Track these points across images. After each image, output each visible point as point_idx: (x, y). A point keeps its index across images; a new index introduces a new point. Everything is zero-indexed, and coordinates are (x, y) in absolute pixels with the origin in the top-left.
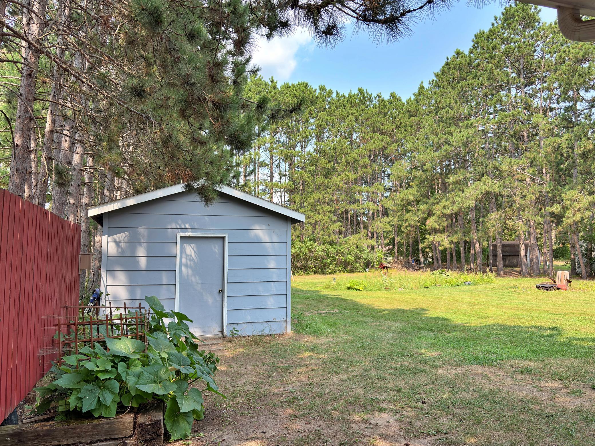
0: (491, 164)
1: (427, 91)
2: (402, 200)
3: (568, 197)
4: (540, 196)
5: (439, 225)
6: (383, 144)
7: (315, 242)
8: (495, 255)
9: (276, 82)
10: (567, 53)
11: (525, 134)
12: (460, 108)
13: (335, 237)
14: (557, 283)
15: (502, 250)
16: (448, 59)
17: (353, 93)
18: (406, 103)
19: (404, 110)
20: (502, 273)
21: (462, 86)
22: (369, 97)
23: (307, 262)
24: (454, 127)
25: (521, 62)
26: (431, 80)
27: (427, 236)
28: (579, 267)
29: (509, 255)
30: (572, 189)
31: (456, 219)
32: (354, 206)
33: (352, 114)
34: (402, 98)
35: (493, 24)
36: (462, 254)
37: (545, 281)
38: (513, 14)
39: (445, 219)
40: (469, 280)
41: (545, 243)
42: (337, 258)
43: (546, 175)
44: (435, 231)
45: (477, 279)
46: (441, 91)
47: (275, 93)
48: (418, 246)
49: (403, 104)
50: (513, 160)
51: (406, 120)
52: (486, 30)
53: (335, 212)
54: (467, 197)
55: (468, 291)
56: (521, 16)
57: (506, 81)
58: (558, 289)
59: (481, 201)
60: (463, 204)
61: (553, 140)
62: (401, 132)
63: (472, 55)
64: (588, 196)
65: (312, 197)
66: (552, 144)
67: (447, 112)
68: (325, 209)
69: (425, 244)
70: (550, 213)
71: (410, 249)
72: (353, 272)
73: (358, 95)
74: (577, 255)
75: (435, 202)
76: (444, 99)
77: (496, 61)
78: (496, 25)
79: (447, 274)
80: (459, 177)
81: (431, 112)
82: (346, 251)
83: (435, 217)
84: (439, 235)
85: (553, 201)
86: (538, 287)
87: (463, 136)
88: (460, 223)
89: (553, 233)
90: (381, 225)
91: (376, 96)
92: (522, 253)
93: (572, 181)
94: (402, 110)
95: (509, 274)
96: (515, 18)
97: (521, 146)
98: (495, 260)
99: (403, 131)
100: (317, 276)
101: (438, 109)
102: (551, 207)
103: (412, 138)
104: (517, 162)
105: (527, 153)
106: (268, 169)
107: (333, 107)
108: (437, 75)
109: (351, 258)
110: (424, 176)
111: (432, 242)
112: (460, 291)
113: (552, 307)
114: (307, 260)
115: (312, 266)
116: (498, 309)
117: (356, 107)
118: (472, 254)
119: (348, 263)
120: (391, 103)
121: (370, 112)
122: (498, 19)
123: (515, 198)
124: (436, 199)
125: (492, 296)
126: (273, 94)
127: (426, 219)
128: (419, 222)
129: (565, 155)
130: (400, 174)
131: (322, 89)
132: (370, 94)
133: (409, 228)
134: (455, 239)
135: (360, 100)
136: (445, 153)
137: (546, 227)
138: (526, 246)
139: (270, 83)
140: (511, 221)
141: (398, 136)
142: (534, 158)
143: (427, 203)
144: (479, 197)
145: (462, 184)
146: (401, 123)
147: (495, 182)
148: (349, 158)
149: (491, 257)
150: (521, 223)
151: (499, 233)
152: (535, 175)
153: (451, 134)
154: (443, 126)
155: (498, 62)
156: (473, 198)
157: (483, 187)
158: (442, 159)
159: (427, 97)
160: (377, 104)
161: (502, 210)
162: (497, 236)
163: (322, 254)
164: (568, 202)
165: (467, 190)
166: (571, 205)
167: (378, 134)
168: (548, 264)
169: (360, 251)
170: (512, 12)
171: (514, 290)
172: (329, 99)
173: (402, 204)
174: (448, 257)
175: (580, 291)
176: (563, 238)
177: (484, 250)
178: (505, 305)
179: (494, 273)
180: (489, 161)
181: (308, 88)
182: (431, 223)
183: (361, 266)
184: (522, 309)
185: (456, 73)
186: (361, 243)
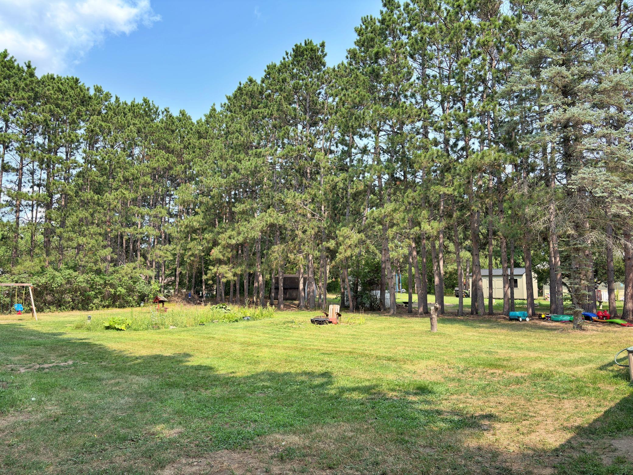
0: (277, 196)
1: (219, 114)
2: (187, 227)
3: (341, 233)
4: (318, 232)
5: (223, 256)
6: (168, 163)
7: (75, 271)
8: (277, 288)
9: (35, 69)
10: (347, 96)
11: (308, 171)
12: (249, 136)
13: (102, 266)
14: (329, 317)
15: (284, 284)
16: (240, 84)
17: (136, 103)
18: (196, 123)
19: (194, 130)
20: (282, 306)
21: (253, 113)
22: (155, 109)
23: (62, 295)
24: (244, 154)
25: (308, 101)
26: (223, 104)
27: (211, 267)
28: (347, 300)
29: (290, 289)
30: (345, 226)
31: (242, 251)
32: (129, 231)
33: (134, 124)
34: (192, 118)
35: (284, 59)
36: (245, 287)
37: (318, 314)
38: (303, 52)
39: (230, 250)
40: (248, 315)
41: (321, 277)
42: (104, 291)
43: (325, 213)
44: (220, 262)
45: (257, 313)
46: (232, 115)
47: (32, 82)
48: (202, 277)
49: (192, 124)
50: (297, 194)
51: (194, 141)
52: (278, 64)
53: (105, 236)
54: (252, 228)
55: (246, 327)
56: (309, 55)
57: (293, 116)
58: (330, 322)
59: (266, 233)
60: (248, 234)
61: (331, 179)
62: (189, 154)
63: (264, 85)
64: (358, 234)
65: (75, 214)
66: (330, 182)
67: (237, 138)
68: (92, 231)
69: (209, 275)
70: (326, 248)
71: (193, 281)
72: (124, 307)
73: (143, 105)
74: (346, 289)
75: (221, 231)
76: (234, 124)
77: (285, 94)
78: (287, 59)
79: (227, 308)
80: (246, 206)
81: (222, 136)
82: (117, 282)
83: (219, 247)
84: (223, 266)
85: (329, 237)
86: (313, 321)
87: (251, 164)
88: (245, 254)
89: (328, 268)
90: (161, 253)
91: (163, 110)
92: (301, 286)
93: (345, 219)
94: (192, 130)
95: (288, 307)
96: (304, 56)
97: (304, 181)
98: (277, 293)
99: (191, 153)
100: (76, 313)
101: (228, 133)
102: (327, 242)
103: (201, 161)
104: (300, 196)
105: (309, 190)
106: (17, 175)
107: (111, 113)
108: (229, 99)
109: (122, 290)
110: (211, 202)
111: (216, 273)
112: (236, 328)
113: (324, 345)
114: (63, 293)
115: (70, 300)
116: (271, 350)
117: (140, 118)
118: (256, 287)
119: (119, 296)
120: (180, 121)
121: (155, 126)
122: (289, 55)
123: (297, 232)
124: (222, 228)
125: (268, 333)
126: (28, 82)
127: (210, 249)
128: (203, 252)
129: (340, 195)
130: (185, 199)
131: (98, 90)
132: (157, 106)
133: (192, 258)
134: (238, 271)
135: (145, 111)
136: (233, 181)
137: (322, 262)
138: (305, 280)
139: (26, 69)
140: (293, 254)
141: (186, 157)
142: (315, 194)
143: (212, 232)
144: (264, 229)
145: (248, 214)
146: (189, 144)
147: (280, 215)
148: (127, 174)
149: (273, 291)
150: (301, 257)
151: (281, 266)
152: (315, 211)
153: (240, 161)
154: (233, 152)
155: (287, 95)
156: (258, 229)
157: (268, 219)
158: (230, 186)
159: (218, 120)
160: (165, 119)
161: (285, 243)
162: (280, 269)
163: (84, 285)
164: (341, 239)
165: (253, 220)
166: (343, 242)
167: (164, 152)
168: (322, 297)
169: (135, 282)
170: (301, 50)
171: (290, 325)
172: (106, 103)
173: (186, 231)
174: (232, 290)
175: (348, 324)
176: (335, 273)
177: (267, 283)
178: (279, 345)
179: (274, 307)
180: (276, 193)
181: (79, 85)
182: (216, 253)
183: (134, 299)
184: (296, 349)
185: (248, 100)
186: (136, 273)
